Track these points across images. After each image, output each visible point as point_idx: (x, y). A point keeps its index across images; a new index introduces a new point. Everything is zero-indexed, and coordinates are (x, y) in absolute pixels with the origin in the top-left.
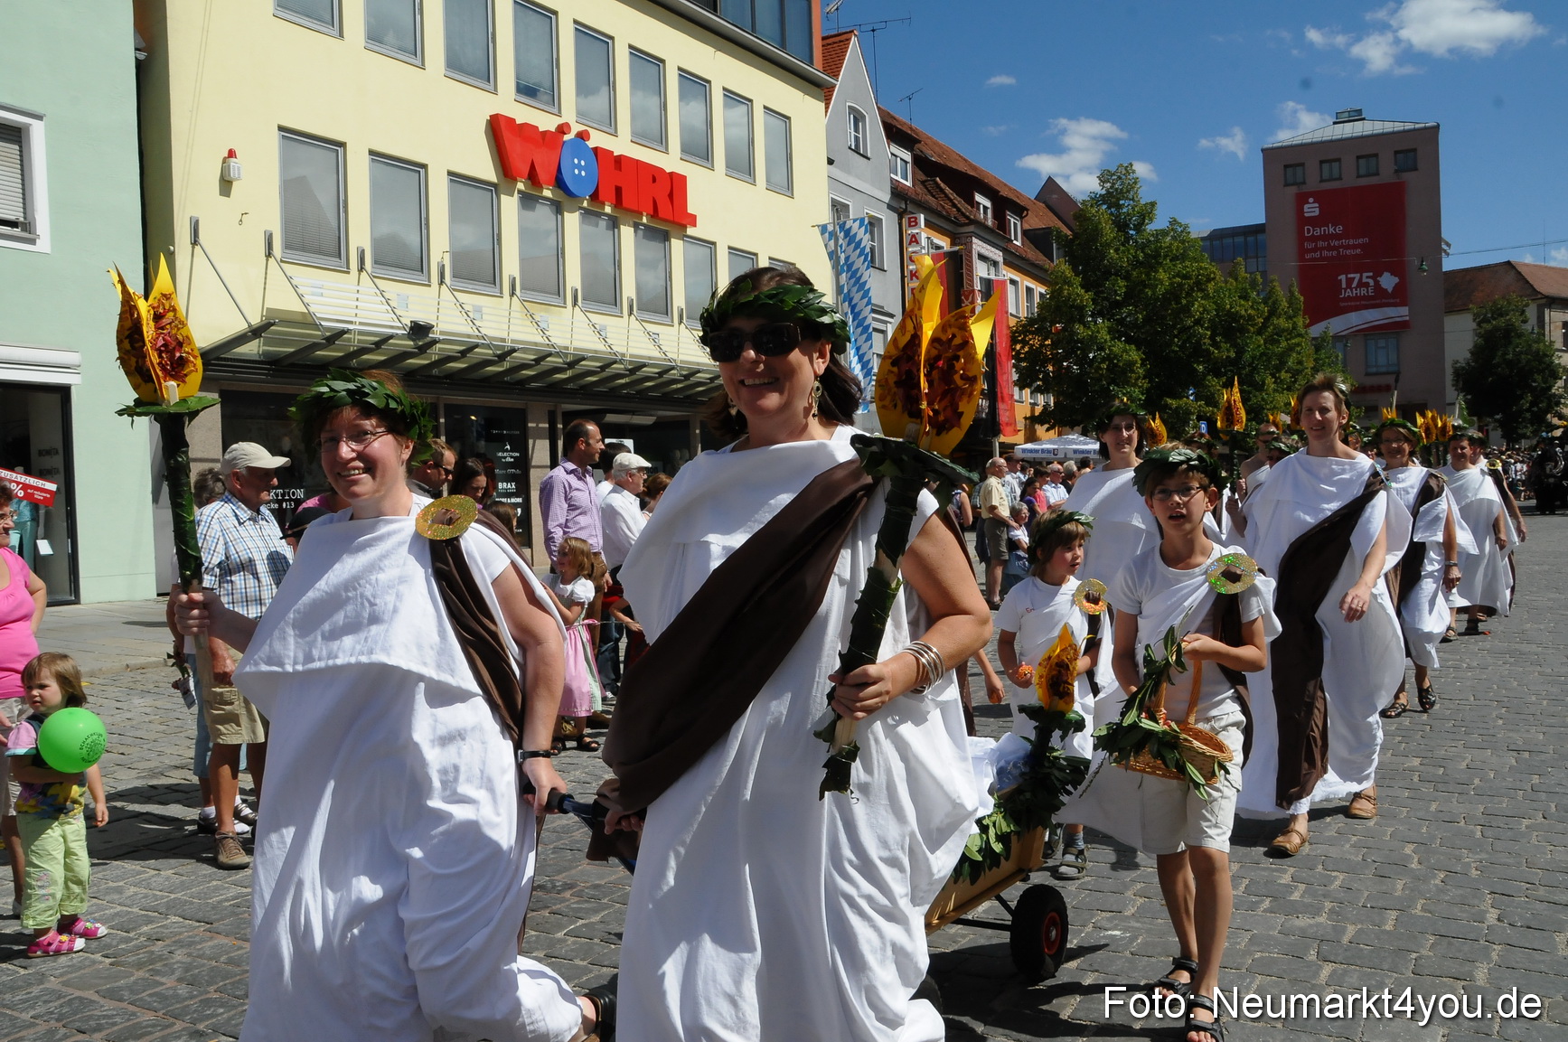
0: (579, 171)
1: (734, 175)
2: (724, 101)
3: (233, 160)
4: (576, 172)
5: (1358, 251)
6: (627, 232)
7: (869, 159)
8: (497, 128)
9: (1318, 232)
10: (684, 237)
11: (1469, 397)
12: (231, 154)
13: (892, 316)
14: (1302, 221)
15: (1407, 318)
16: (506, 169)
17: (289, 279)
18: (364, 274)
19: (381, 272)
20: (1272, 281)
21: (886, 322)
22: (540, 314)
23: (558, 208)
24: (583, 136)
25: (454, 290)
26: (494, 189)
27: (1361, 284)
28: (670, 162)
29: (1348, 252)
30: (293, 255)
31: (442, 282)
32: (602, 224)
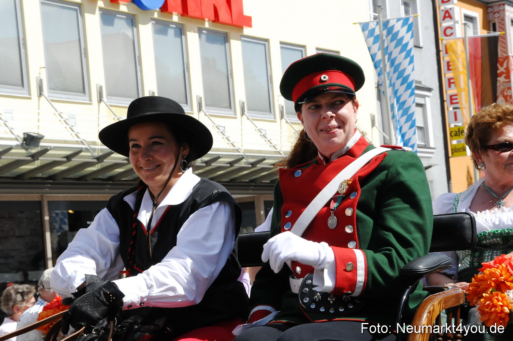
6: (193, 39)
10: (242, 37)
13: (429, 90)
21: (424, 97)
23: (133, 21)
25: (52, 100)
26: (79, 8)
31: (40, 94)
32: (171, 32)
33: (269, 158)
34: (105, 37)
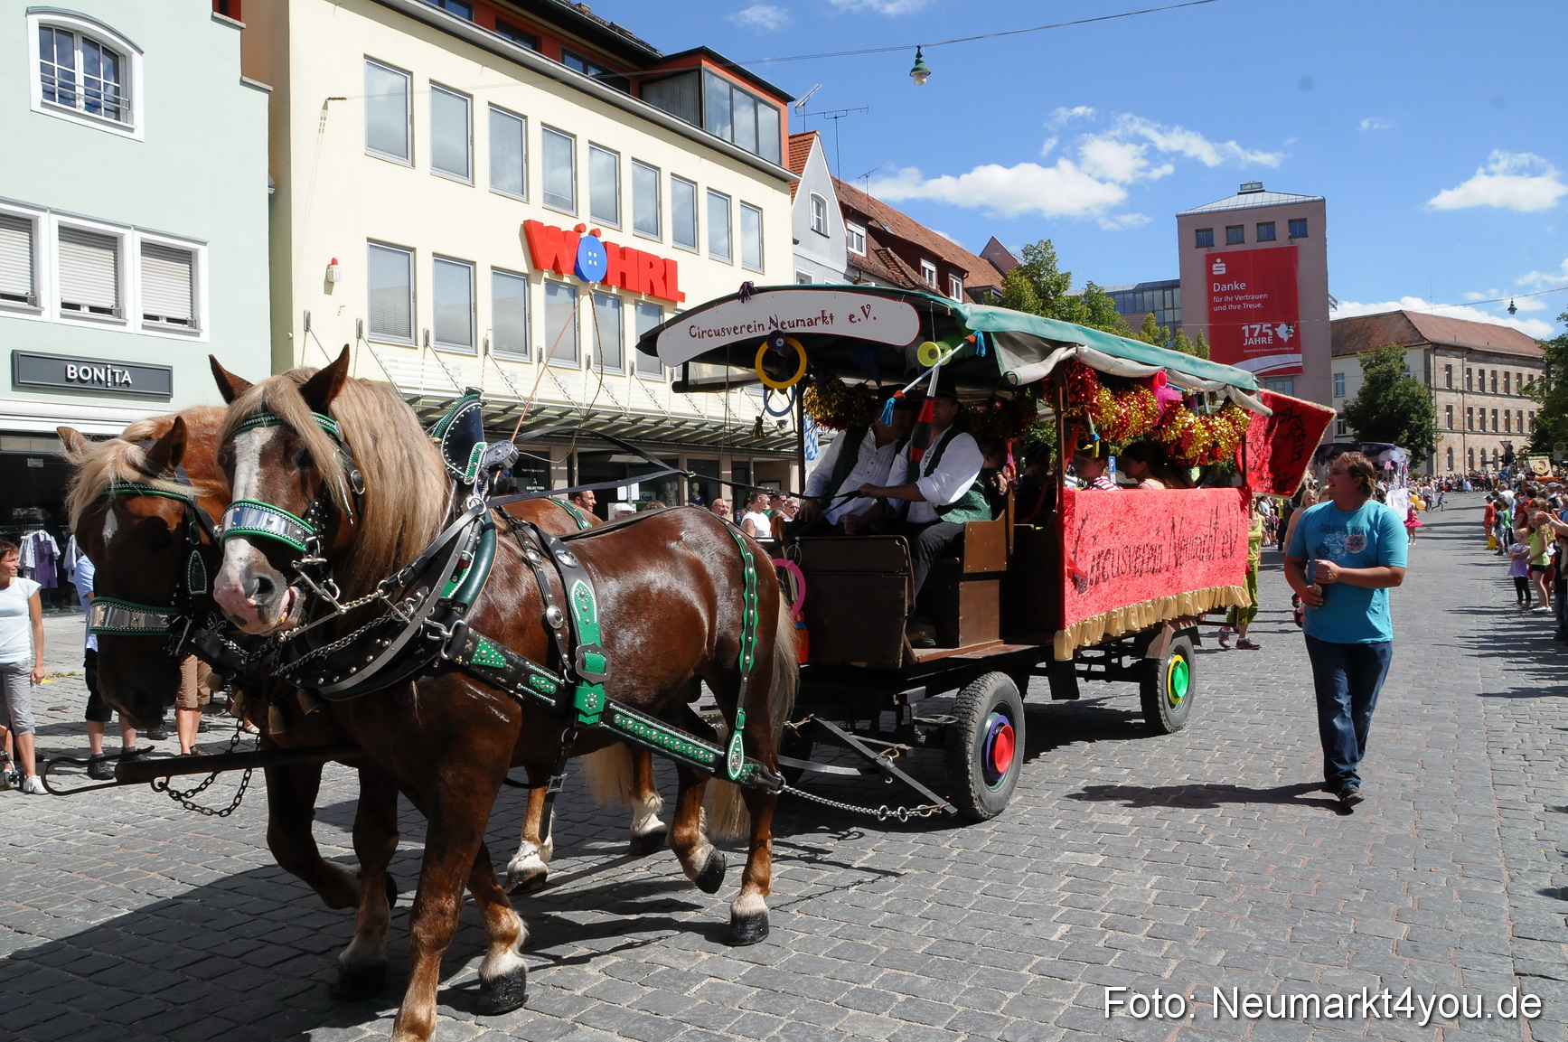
0: (592, 261)
1: (717, 258)
2: (709, 198)
3: (335, 266)
4: (590, 262)
5: (1259, 305)
6: (629, 310)
7: (828, 237)
8: (530, 232)
9: (1225, 288)
10: (676, 311)
11: (1357, 432)
12: (334, 262)
14: (1211, 278)
15: (1301, 364)
16: (536, 264)
17: (375, 356)
18: (428, 349)
19: (442, 347)
20: (1180, 333)
22: (562, 376)
23: (574, 292)
24: (595, 233)
25: (496, 359)
26: (526, 279)
27: (1262, 334)
28: (663, 249)
29: (1250, 306)
30: (377, 337)
31: (486, 354)
32: (610, 303)
33: (691, 421)
34: (548, 306)
